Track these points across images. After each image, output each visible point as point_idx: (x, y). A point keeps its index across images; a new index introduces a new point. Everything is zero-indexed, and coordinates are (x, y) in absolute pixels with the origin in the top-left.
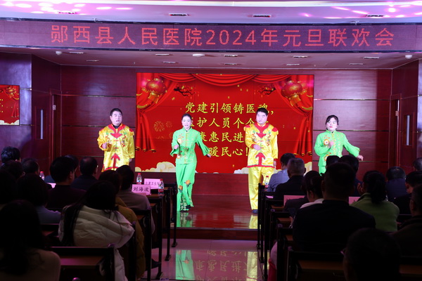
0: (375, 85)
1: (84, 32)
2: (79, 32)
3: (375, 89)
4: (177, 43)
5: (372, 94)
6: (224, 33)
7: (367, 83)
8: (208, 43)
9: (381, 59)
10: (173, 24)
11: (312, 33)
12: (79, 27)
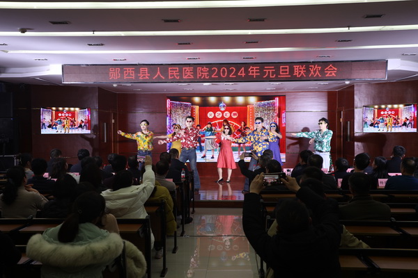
0: (326, 102)
1: (131, 71)
2: (128, 71)
3: (326, 104)
4: (192, 77)
5: (325, 108)
6: (224, 70)
7: (320, 100)
8: (213, 76)
9: (329, 84)
10: (189, 64)
11: (283, 68)
12: (128, 69)
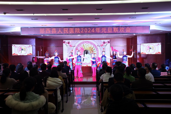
1: (49, 30)
2: (47, 30)
3: (126, 43)
4: (73, 32)
5: (125, 44)
6: (86, 29)
7: (124, 42)
8: (81, 32)
9: (127, 35)
10: (72, 27)
11: (109, 29)
